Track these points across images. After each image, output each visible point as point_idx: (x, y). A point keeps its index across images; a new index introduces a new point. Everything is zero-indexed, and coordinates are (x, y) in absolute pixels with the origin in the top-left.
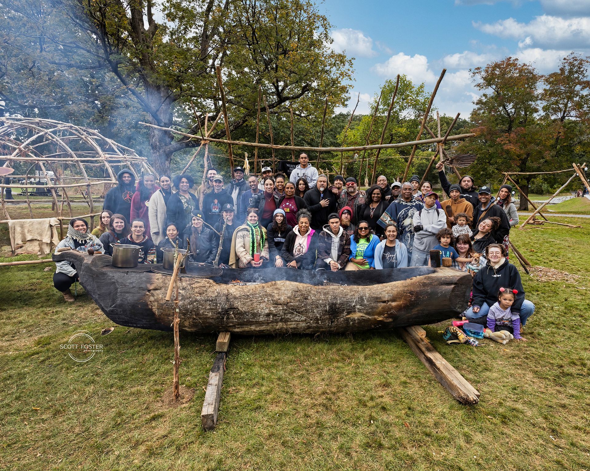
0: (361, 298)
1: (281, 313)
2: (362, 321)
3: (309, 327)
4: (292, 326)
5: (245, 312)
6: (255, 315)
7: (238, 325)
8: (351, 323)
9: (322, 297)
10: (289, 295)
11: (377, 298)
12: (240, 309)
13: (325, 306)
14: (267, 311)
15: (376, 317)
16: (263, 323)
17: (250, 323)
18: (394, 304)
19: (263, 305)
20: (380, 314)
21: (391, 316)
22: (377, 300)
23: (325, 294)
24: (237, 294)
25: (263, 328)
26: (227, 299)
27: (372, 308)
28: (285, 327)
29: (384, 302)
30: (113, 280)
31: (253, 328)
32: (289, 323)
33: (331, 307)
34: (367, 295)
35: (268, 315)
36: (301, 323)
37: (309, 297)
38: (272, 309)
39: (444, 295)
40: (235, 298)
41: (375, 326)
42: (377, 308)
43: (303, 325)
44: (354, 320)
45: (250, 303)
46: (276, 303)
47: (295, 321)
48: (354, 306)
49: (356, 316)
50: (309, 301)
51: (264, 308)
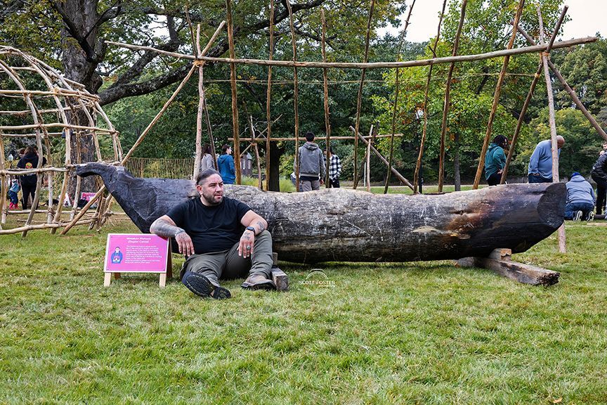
0: (430, 209)
1: (337, 225)
2: (432, 238)
3: (369, 246)
4: (350, 243)
5: (296, 223)
6: (307, 227)
7: (287, 240)
8: (420, 240)
9: (384, 207)
10: (346, 203)
11: (449, 208)
12: (290, 219)
13: (388, 218)
14: (320, 222)
15: (449, 232)
16: (316, 238)
17: (300, 238)
18: (470, 215)
19: (316, 215)
20: (454, 228)
21: (467, 231)
22: (450, 210)
23: (387, 204)
24: (287, 202)
25: (315, 245)
26: (276, 208)
27: (444, 220)
28: (341, 244)
29: (458, 213)
30: (151, 187)
31: (304, 245)
32: (346, 239)
33: (395, 220)
34: (438, 205)
35: (322, 227)
36: (360, 239)
37: (369, 207)
38: (327, 219)
39: (531, 205)
40: (284, 206)
41: (449, 247)
42: (450, 220)
43: (362, 241)
44: (422, 236)
45: (301, 213)
46: (331, 213)
47: (353, 236)
48: (422, 218)
49: (425, 230)
50: (370, 212)
51: (317, 219)
